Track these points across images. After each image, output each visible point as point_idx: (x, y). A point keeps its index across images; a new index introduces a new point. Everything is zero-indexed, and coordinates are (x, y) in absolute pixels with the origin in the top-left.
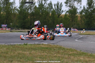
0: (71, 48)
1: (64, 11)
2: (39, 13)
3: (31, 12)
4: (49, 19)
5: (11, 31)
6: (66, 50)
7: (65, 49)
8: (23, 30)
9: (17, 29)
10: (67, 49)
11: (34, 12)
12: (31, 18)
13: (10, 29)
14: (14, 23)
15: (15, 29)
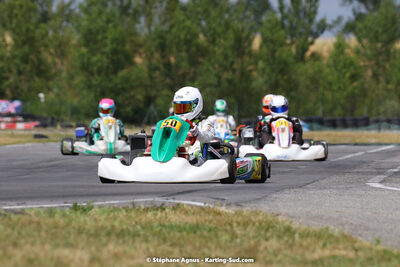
0: (327, 229)
1: (331, 27)
2: (196, 36)
3: (153, 28)
4: (251, 67)
5: (37, 136)
6: (297, 236)
7: (294, 233)
9: (74, 124)
10: (305, 235)
11: (166, 27)
12: (154, 62)
13: (37, 126)
14: (56, 90)
15: (62, 126)
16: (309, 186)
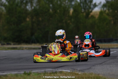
2: (49, 10)
3: (33, 8)
8: (19, 44)
9: (6, 43)
11: (38, 7)
16: (103, 64)
